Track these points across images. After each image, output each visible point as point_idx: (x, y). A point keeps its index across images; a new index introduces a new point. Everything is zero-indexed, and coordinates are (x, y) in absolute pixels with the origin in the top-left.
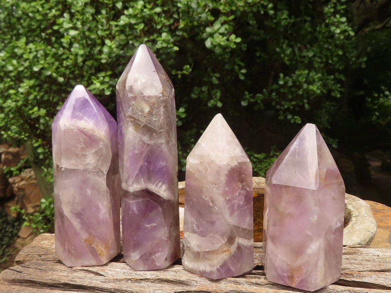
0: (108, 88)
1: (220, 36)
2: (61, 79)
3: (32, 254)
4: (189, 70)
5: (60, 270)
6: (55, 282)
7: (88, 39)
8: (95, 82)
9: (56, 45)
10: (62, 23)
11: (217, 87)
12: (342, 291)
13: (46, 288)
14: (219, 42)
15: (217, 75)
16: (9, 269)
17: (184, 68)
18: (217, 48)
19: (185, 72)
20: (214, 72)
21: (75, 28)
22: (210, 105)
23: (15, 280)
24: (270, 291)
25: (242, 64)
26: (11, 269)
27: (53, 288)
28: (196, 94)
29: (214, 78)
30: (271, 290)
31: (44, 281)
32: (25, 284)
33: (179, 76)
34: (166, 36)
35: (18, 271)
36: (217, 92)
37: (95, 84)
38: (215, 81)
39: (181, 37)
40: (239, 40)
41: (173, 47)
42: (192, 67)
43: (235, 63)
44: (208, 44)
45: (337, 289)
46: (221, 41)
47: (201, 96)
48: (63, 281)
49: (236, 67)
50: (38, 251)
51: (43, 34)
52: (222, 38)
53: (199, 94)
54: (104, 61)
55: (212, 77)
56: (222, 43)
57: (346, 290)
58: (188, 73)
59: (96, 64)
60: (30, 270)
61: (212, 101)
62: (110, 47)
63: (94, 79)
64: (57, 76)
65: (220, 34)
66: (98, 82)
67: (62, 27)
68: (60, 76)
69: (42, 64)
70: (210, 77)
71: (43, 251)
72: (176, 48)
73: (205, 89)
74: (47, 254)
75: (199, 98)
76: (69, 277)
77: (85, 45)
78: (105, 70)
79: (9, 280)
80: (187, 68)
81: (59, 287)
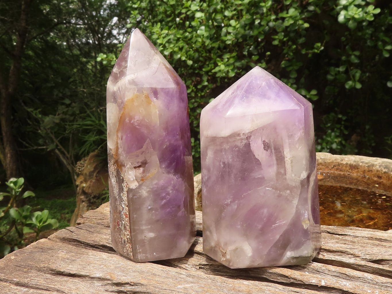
0: (233, 70)
1: (355, 8)
2: (190, 63)
3: (91, 217)
4: (320, 48)
5: (105, 233)
6: (96, 244)
7: (214, 21)
8: (219, 64)
9: (189, 30)
10: (190, 6)
11: (357, 66)
12: (383, 283)
13: (89, 248)
14: (353, 15)
15: (357, 53)
16: (66, 229)
17: (315, 46)
18: (351, 22)
19: (316, 51)
20: (353, 49)
21: (202, 11)
22: (347, 87)
23: (65, 238)
24: (296, 273)
25: (387, 39)
26: (67, 229)
27: (94, 248)
28: (332, 75)
29: (353, 57)
30: (298, 273)
31: (87, 242)
32: (73, 243)
33: (310, 56)
34: (293, 12)
35: (71, 231)
36: (356, 72)
37: (220, 66)
38: (354, 60)
39: (313, 12)
40: (378, 11)
41: (303, 24)
42: (323, 44)
43: (378, 39)
44: (341, 18)
45: (377, 280)
46: (355, 14)
47: (338, 77)
48: (101, 243)
49: (380, 43)
50: (97, 216)
51: (178, 19)
52: (357, 11)
53: (336, 74)
54: (229, 42)
55: (350, 55)
56: (357, 16)
57: (388, 283)
58: (319, 52)
59: (222, 45)
60: (82, 231)
61: (350, 83)
62: (234, 27)
63: (218, 61)
64: (186, 59)
65: (355, 6)
66: (222, 64)
67: (189, 10)
68: (190, 59)
69: (171, 48)
70: (349, 56)
71: (100, 216)
72: (306, 25)
73: (341, 69)
74: (103, 219)
75: (335, 79)
76: (109, 240)
77: (211, 27)
78: (231, 52)
79: (60, 238)
80: (318, 47)
81: (99, 248)
